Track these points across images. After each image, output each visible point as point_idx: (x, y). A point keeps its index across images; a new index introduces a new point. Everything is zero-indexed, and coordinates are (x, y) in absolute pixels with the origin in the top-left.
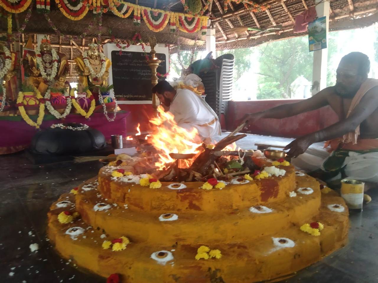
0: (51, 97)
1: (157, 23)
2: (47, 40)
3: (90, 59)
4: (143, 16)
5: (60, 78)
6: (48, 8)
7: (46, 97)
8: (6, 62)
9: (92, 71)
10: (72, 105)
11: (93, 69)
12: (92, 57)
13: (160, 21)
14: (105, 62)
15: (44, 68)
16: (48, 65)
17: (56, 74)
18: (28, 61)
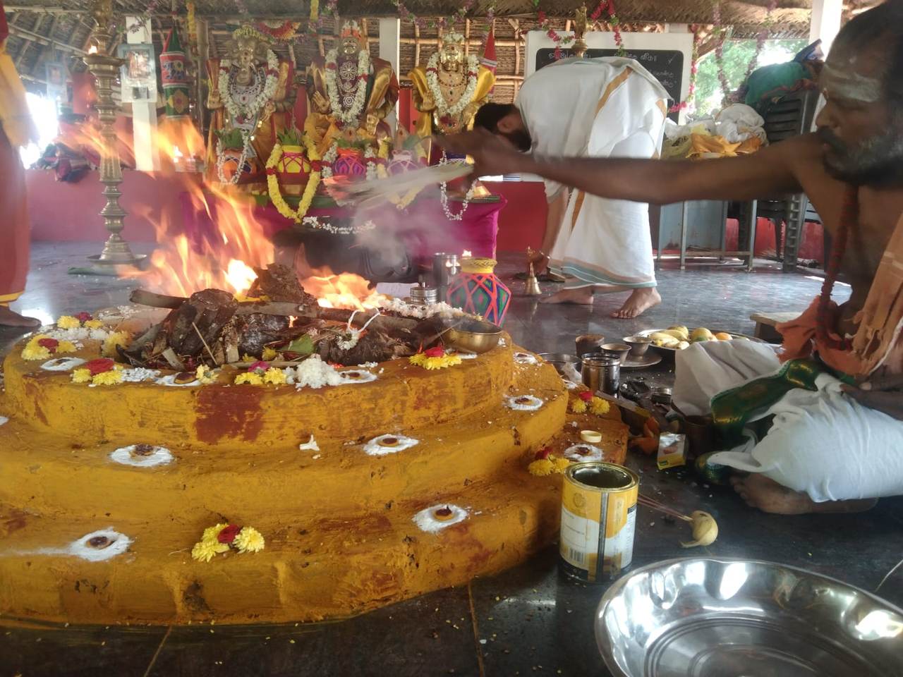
0: (337, 158)
2: (352, 32)
3: (442, 72)
5: (368, 116)
7: (326, 158)
8: (267, 81)
9: (440, 101)
11: (443, 96)
12: (448, 66)
14: (475, 78)
15: (339, 93)
16: (347, 87)
17: (361, 108)
18: (312, 78)
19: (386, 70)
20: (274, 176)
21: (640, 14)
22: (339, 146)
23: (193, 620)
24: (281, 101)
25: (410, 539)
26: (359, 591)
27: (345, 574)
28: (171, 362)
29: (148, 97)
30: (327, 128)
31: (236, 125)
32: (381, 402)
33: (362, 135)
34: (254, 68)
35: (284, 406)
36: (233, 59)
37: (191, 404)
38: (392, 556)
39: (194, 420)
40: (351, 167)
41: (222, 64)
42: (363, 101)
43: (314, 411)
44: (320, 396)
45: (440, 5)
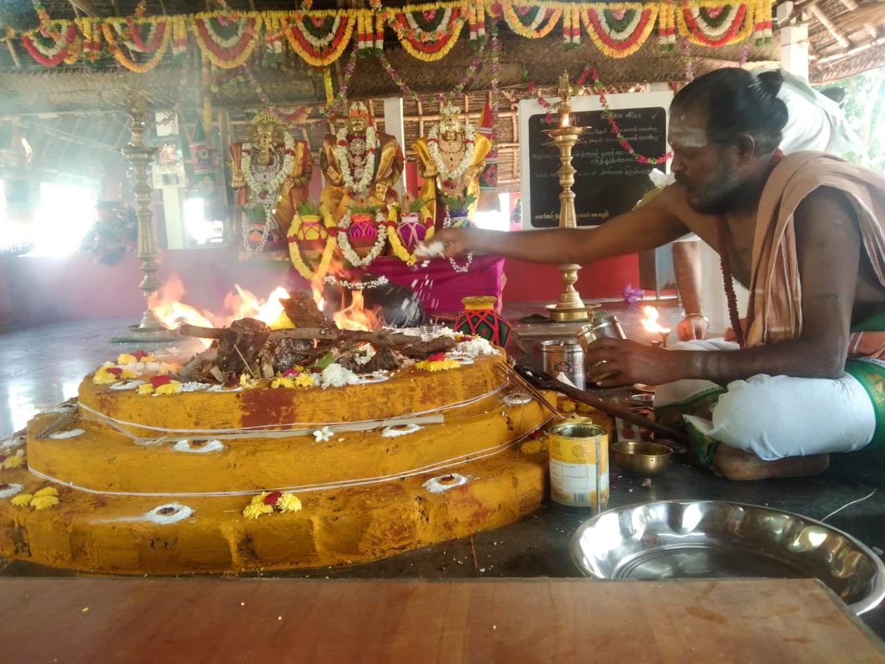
0: (351, 224)
1: (623, 36)
2: (359, 112)
3: (442, 142)
4: (586, 25)
5: (377, 185)
6: (380, 44)
7: (341, 225)
8: (285, 160)
9: (442, 167)
10: (387, 240)
11: (445, 163)
12: (447, 136)
13: (631, 29)
14: (472, 145)
15: (350, 167)
16: (357, 161)
17: (371, 178)
18: (325, 155)
19: (391, 143)
20: (295, 243)
21: (622, 77)
22: (353, 213)
23: (245, 568)
24: (298, 177)
25: (420, 499)
26: (380, 540)
27: (368, 525)
28: (218, 378)
29: (178, 182)
30: (340, 199)
31: (259, 200)
32: (392, 397)
33: (372, 202)
34: (273, 149)
35: (313, 401)
36: (253, 143)
37: (238, 404)
38: (405, 509)
39: (240, 417)
40: (364, 231)
41: (243, 148)
42: (372, 172)
43: (337, 404)
44: (342, 392)
45: (438, 83)
